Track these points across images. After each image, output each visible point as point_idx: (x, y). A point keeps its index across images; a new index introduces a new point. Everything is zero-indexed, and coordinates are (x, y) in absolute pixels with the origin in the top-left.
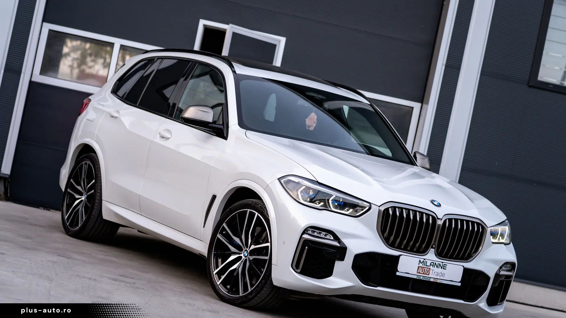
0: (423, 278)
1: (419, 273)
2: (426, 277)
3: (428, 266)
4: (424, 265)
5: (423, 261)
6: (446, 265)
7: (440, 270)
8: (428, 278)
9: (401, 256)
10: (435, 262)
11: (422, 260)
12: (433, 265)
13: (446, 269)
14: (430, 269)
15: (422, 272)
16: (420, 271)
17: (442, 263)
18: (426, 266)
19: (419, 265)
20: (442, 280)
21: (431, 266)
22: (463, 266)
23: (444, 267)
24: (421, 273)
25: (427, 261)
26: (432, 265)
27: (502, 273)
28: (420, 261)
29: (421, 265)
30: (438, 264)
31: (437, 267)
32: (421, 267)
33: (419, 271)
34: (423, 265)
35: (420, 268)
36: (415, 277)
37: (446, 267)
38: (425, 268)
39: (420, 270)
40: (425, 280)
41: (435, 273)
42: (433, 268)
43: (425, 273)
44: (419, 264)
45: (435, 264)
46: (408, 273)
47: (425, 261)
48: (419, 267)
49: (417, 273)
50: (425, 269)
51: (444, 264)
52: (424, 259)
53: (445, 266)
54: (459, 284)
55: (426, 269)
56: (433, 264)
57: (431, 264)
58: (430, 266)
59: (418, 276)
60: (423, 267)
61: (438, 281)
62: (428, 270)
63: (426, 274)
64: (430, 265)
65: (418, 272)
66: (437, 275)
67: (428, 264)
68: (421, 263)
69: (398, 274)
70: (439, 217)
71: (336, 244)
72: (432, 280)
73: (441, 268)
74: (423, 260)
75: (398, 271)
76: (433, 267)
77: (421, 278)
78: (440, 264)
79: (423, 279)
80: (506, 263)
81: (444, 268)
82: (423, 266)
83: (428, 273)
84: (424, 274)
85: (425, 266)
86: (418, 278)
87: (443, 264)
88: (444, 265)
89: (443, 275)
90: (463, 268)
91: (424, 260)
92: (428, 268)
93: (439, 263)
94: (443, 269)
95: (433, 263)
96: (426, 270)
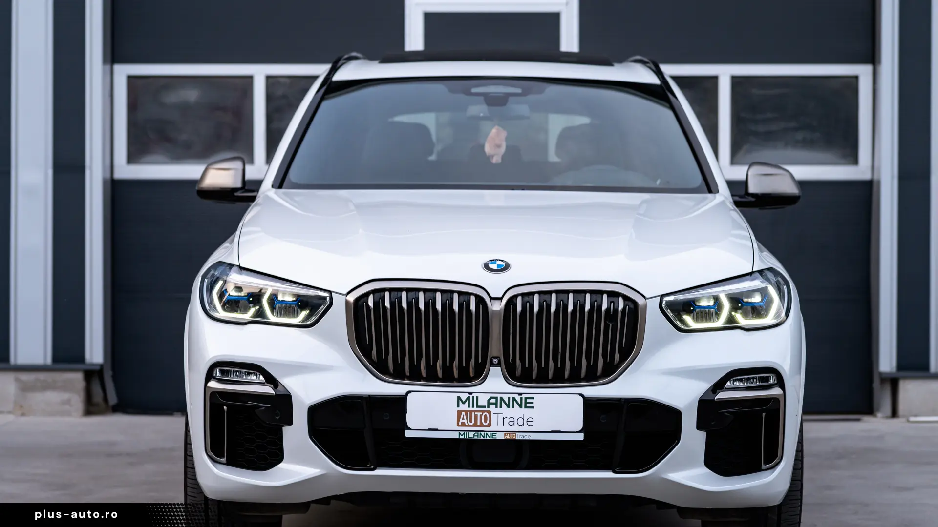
0: (476, 435)
1: (463, 424)
2: (482, 433)
3: (485, 407)
4: (473, 407)
5: (468, 398)
6: (533, 398)
7: (517, 412)
8: (489, 433)
9: (409, 394)
10: (499, 396)
11: (464, 397)
12: (496, 404)
13: (533, 407)
14: (489, 412)
15: (471, 422)
16: (465, 421)
17: (520, 394)
18: (478, 406)
19: (459, 409)
20: (528, 434)
21: (492, 407)
22: (581, 395)
23: (527, 403)
24: (468, 426)
25: (477, 398)
26: (492, 403)
27: (722, 395)
28: (459, 398)
29: (464, 407)
30: (509, 398)
31: (508, 406)
32: (466, 412)
33: (461, 420)
34: (469, 406)
35: (463, 414)
36: (455, 435)
37: (532, 403)
38: (475, 411)
39: (463, 419)
40: (482, 438)
41: (507, 421)
42: (498, 410)
43: (479, 423)
44: (458, 406)
45: (501, 399)
46: (437, 430)
47: (473, 397)
48: (459, 413)
49: (458, 425)
50: (476, 416)
51: (524, 396)
52: (470, 393)
53: (528, 400)
54: (581, 437)
55: (479, 414)
56: (497, 401)
57: (491, 401)
58: (488, 407)
59: (462, 433)
60: (471, 412)
61: (519, 437)
62: (486, 416)
63: (482, 425)
64: (489, 403)
65: (460, 424)
66: (512, 423)
67: (483, 401)
68: (464, 403)
69: (408, 434)
70: (493, 296)
71: (268, 390)
72: (500, 436)
73: (521, 406)
74: (467, 395)
75: (410, 429)
76: (496, 407)
77: (471, 435)
78: (514, 399)
79: (476, 438)
80: (736, 374)
81: (528, 405)
82: (471, 409)
83: (486, 422)
84: (475, 425)
85: (475, 409)
86: (461, 437)
87: (521, 398)
88: (526, 398)
89: (529, 421)
90: (581, 399)
91: (471, 396)
92: (483, 412)
93: (511, 396)
94: (526, 407)
95: (496, 398)
96: (481, 416)
